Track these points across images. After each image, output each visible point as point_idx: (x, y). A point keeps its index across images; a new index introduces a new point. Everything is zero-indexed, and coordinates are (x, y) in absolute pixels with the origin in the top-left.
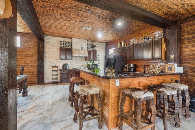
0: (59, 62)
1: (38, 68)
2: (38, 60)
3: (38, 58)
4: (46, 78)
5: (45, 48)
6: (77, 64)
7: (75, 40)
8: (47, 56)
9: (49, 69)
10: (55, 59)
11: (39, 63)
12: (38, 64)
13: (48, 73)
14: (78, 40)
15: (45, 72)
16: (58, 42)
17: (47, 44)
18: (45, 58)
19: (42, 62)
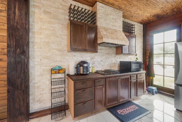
0: (67, 58)
1: (8, 75)
2: (9, 51)
3: (8, 46)
4: (34, 99)
5: (31, 20)
6: (102, 61)
7: (103, 7)
8: (36, 40)
9: (41, 75)
10: (58, 50)
11: (13, 60)
12: (9, 64)
13: (38, 87)
14: (109, 9)
15: (31, 84)
16: (65, 10)
17: (36, 11)
18: (31, 45)
19: (23, 57)
